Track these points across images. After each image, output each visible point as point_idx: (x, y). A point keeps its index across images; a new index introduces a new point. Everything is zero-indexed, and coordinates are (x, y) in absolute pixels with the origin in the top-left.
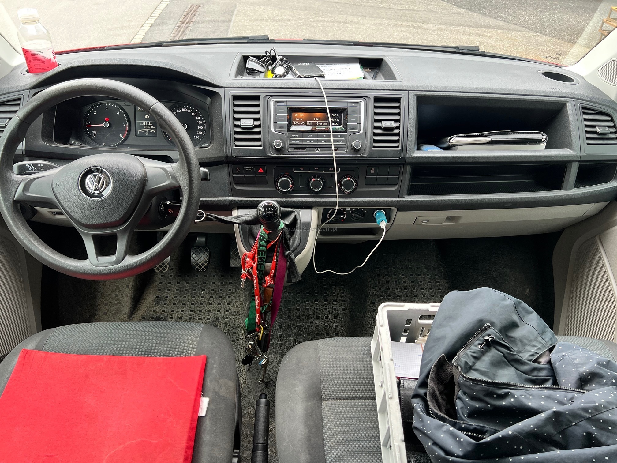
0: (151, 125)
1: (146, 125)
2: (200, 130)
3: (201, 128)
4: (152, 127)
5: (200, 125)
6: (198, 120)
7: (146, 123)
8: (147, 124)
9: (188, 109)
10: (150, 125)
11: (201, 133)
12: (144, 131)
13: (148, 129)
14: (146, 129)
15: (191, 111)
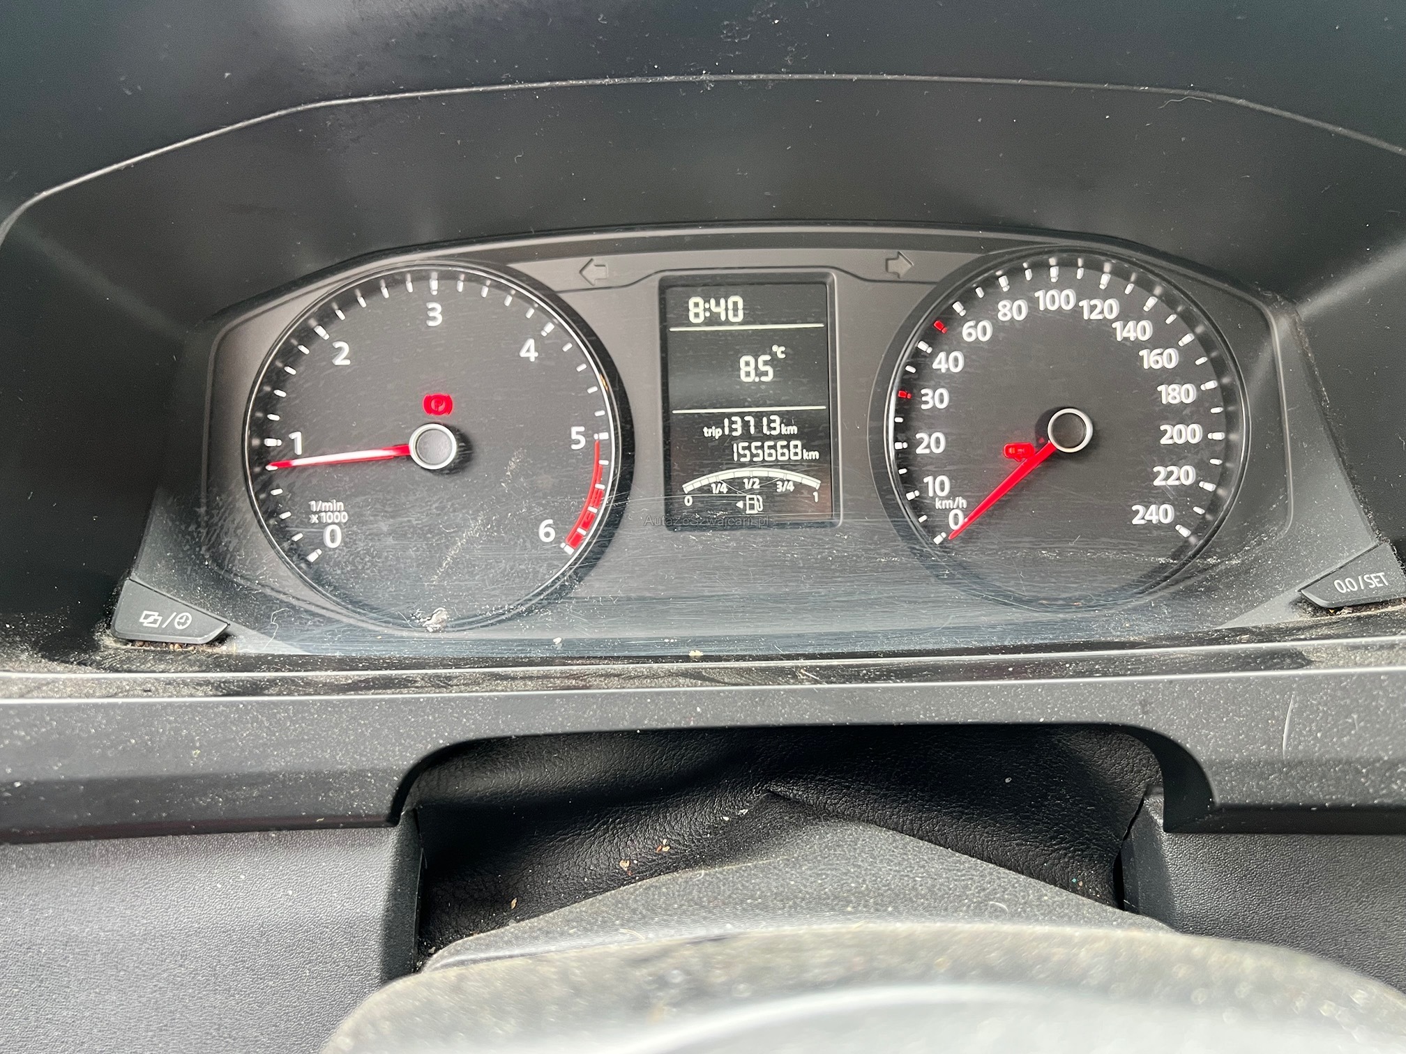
0: (789, 438)
1: (746, 436)
2: (1177, 454)
3: (1191, 433)
4: (796, 450)
5: (1178, 414)
6: (1169, 377)
7: (746, 425)
8: (759, 426)
9: (1087, 290)
10: (780, 437)
11: (1185, 475)
12: (736, 484)
13: (764, 464)
14: (752, 464)
15: (1107, 309)
